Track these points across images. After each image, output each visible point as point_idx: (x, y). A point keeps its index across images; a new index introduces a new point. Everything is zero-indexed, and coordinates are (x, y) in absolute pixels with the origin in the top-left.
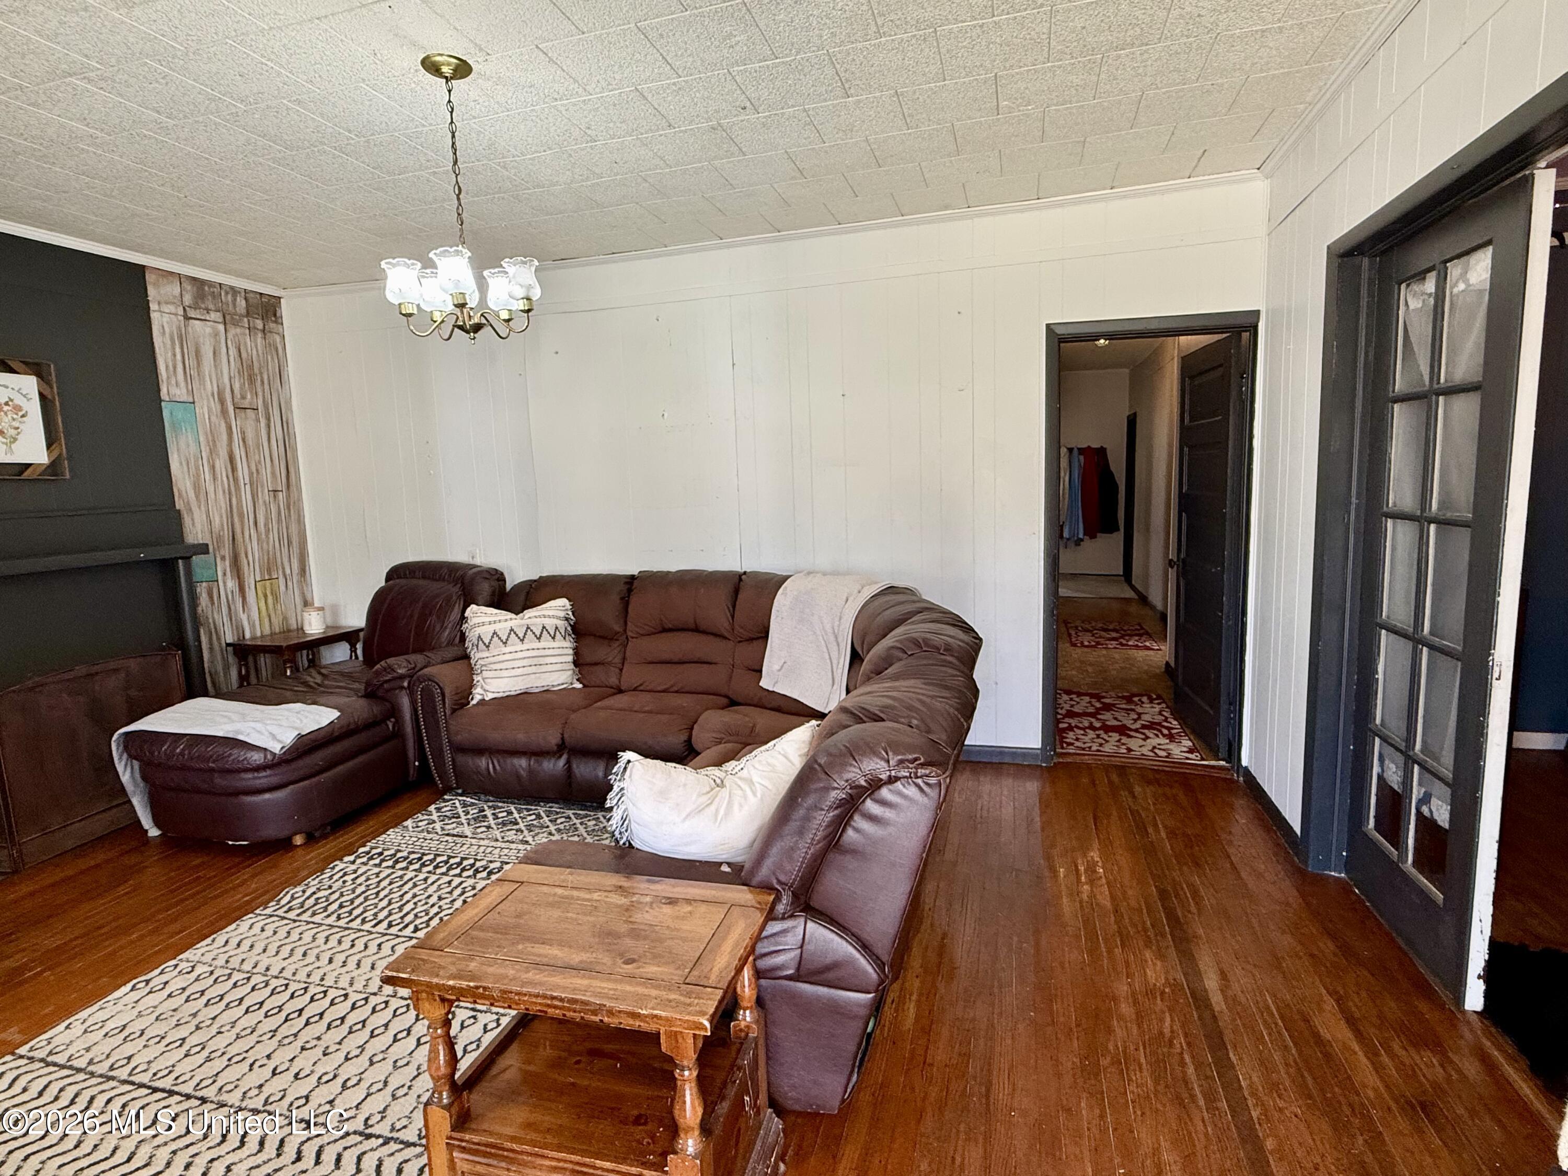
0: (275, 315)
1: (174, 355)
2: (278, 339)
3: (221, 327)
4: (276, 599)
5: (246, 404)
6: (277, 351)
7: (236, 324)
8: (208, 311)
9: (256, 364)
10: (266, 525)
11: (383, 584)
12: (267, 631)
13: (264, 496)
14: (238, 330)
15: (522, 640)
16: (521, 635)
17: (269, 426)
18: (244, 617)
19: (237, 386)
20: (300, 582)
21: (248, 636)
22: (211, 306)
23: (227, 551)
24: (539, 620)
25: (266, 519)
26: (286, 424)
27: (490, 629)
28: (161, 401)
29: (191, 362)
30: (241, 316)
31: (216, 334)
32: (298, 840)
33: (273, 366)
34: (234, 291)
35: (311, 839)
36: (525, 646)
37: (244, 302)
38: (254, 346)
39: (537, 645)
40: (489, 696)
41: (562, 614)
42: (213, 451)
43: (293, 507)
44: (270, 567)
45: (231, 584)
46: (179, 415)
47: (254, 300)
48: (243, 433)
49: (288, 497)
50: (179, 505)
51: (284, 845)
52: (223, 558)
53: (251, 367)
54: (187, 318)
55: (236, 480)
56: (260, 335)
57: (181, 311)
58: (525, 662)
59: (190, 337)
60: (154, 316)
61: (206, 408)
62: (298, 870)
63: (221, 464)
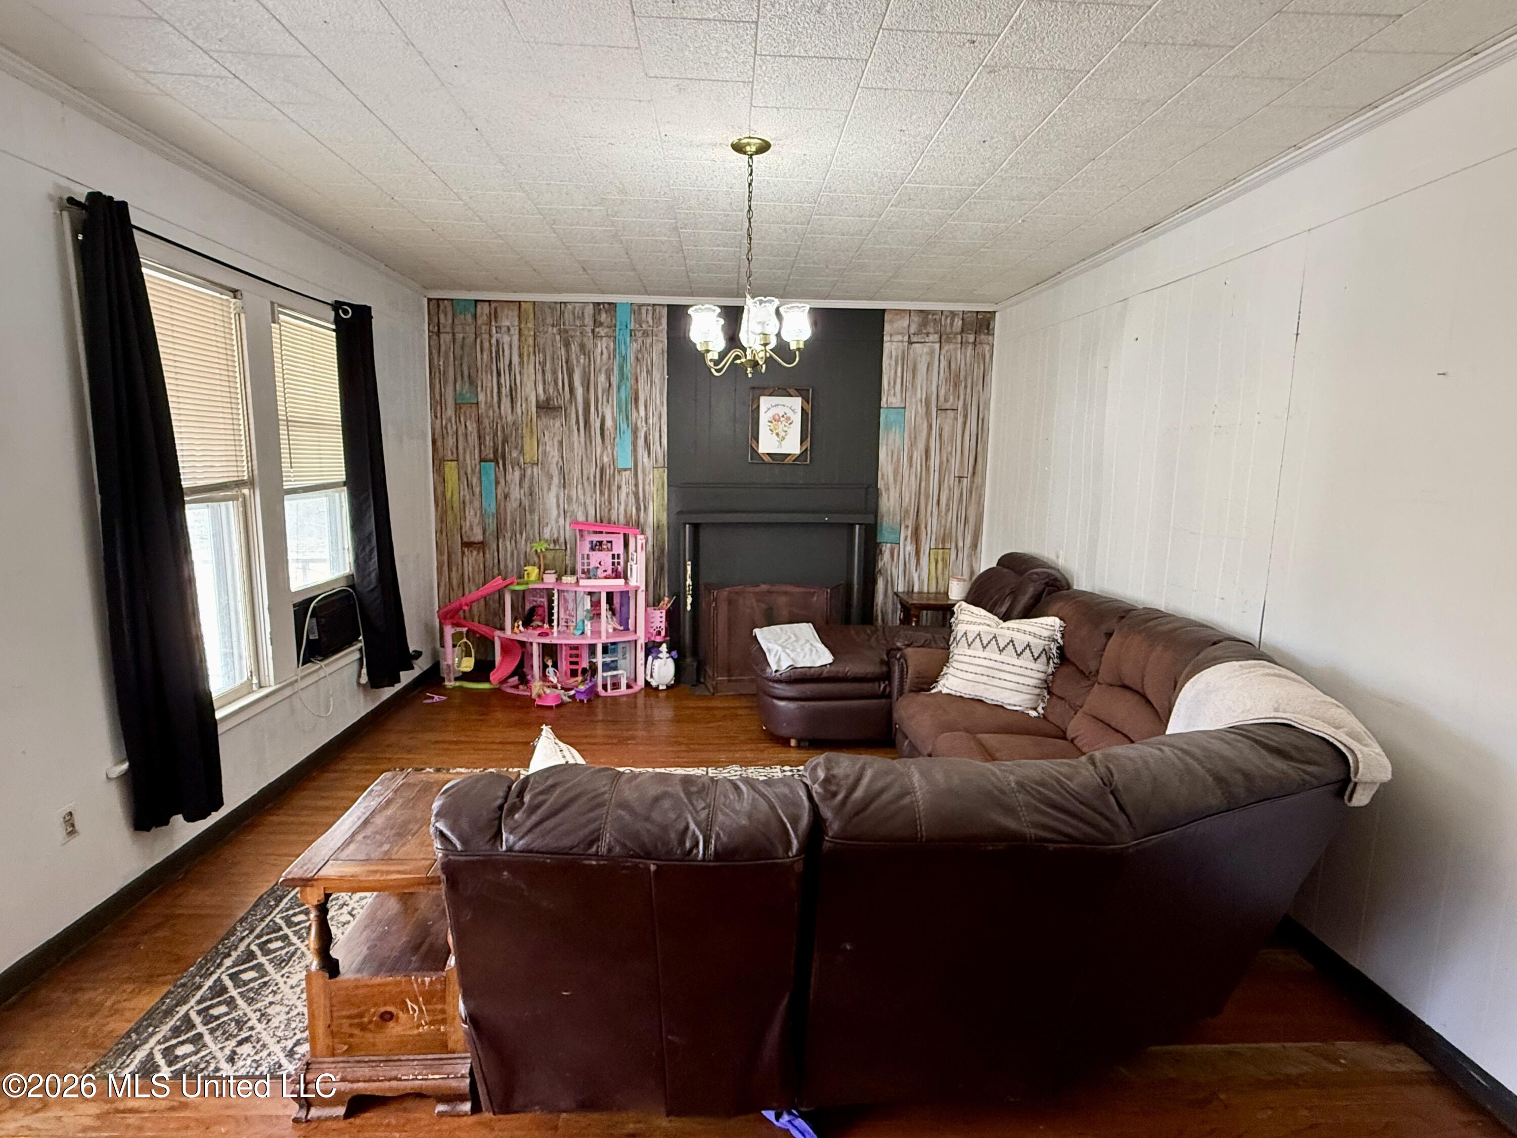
0: (988, 328)
1: (896, 372)
2: (987, 348)
3: (937, 346)
4: (945, 565)
5: (948, 406)
6: (984, 361)
7: (949, 341)
8: (928, 334)
9: (962, 374)
10: (948, 505)
12: (933, 589)
13: (950, 480)
14: (952, 346)
17: (965, 423)
18: (915, 576)
19: (942, 393)
20: (970, 556)
21: (916, 589)
22: (931, 330)
23: (910, 522)
25: (948, 500)
26: (981, 422)
28: (880, 407)
29: (908, 376)
30: (957, 334)
31: (932, 352)
32: (793, 743)
33: (978, 372)
34: (953, 314)
37: (960, 322)
38: (963, 357)
42: (913, 445)
43: (975, 492)
44: (944, 539)
45: (910, 548)
46: (892, 417)
47: (969, 318)
48: (941, 430)
49: (972, 482)
50: (881, 484)
52: (907, 527)
53: (958, 376)
54: (910, 343)
55: (928, 468)
56: (970, 347)
57: (906, 338)
59: (911, 357)
60: (886, 345)
61: (914, 411)
63: (918, 455)
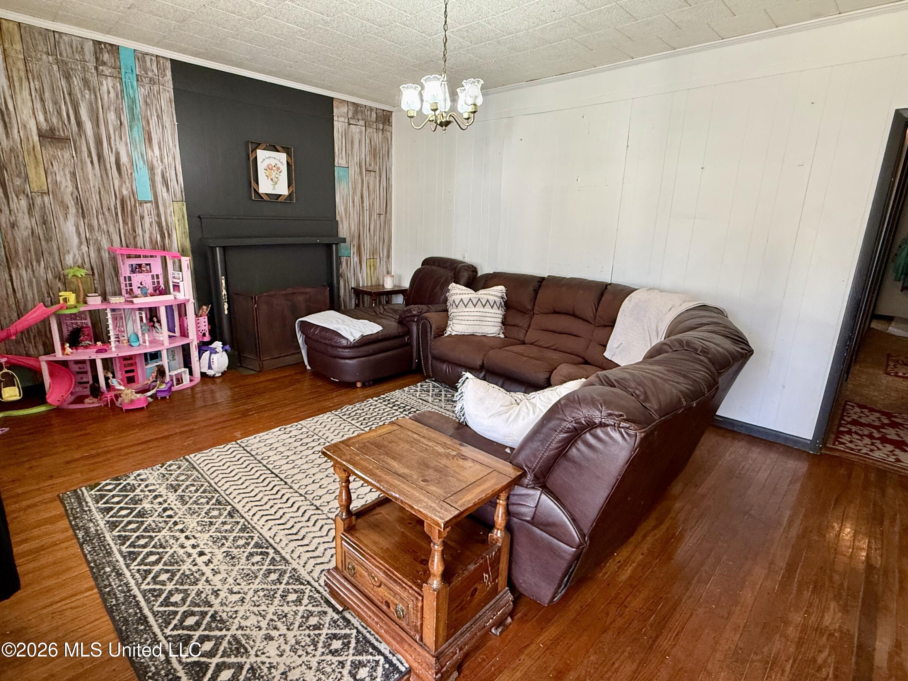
0: (389, 122)
1: (342, 143)
2: (389, 134)
3: (364, 128)
4: (375, 269)
5: (371, 169)
6: (388, 141)
7: (370, 127)
8: (358, 120)
9: (378, 149)
10: (374, 231)
11: (420, 266)
12: (369, 284)
13: (375, 216)
14: (371, 130)
15: (475, 306)
16: (475, 303)
17: (380, 181)
18: (360, 276)
19: (368, 160)
20: (386, 262)
21: (361, 285)
22: (360, 118)
23: (355, 243)
24: (486, 296)
25: (374, 229)
26: (388, 179)
27: (460, 297)
28: (334, 166)
29: (349, 146)
30: (373, 122)
31: (361, 132)
32: (359, 385)
33: (385, 149)
34: (371, 109)
35: (364, 386)
36: (476, 309)
37: (375, 115)
38: (378, 138)
39: (482, 309)
40: (454, 333)
41: (500, 295)
42: (354, 193)
43: (387, 223)
44: (374, 252)
45: (356, 259)
46: (341, 173)
47: (380, 113)
48: (368, 184)
49: (386, 217)
50: (338, 218)
51: (352, 386)
52: (354, 246)
53: (375, 149)
54: (349, 124)
55: (363, 207)
56: (381, 132)
57: (347, 121)
58: (475, 318)
59: (350, 134)
60: (335, 123)
61: (354, 170)
62: (354, 398)
63: (357, 199)
